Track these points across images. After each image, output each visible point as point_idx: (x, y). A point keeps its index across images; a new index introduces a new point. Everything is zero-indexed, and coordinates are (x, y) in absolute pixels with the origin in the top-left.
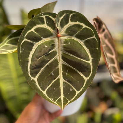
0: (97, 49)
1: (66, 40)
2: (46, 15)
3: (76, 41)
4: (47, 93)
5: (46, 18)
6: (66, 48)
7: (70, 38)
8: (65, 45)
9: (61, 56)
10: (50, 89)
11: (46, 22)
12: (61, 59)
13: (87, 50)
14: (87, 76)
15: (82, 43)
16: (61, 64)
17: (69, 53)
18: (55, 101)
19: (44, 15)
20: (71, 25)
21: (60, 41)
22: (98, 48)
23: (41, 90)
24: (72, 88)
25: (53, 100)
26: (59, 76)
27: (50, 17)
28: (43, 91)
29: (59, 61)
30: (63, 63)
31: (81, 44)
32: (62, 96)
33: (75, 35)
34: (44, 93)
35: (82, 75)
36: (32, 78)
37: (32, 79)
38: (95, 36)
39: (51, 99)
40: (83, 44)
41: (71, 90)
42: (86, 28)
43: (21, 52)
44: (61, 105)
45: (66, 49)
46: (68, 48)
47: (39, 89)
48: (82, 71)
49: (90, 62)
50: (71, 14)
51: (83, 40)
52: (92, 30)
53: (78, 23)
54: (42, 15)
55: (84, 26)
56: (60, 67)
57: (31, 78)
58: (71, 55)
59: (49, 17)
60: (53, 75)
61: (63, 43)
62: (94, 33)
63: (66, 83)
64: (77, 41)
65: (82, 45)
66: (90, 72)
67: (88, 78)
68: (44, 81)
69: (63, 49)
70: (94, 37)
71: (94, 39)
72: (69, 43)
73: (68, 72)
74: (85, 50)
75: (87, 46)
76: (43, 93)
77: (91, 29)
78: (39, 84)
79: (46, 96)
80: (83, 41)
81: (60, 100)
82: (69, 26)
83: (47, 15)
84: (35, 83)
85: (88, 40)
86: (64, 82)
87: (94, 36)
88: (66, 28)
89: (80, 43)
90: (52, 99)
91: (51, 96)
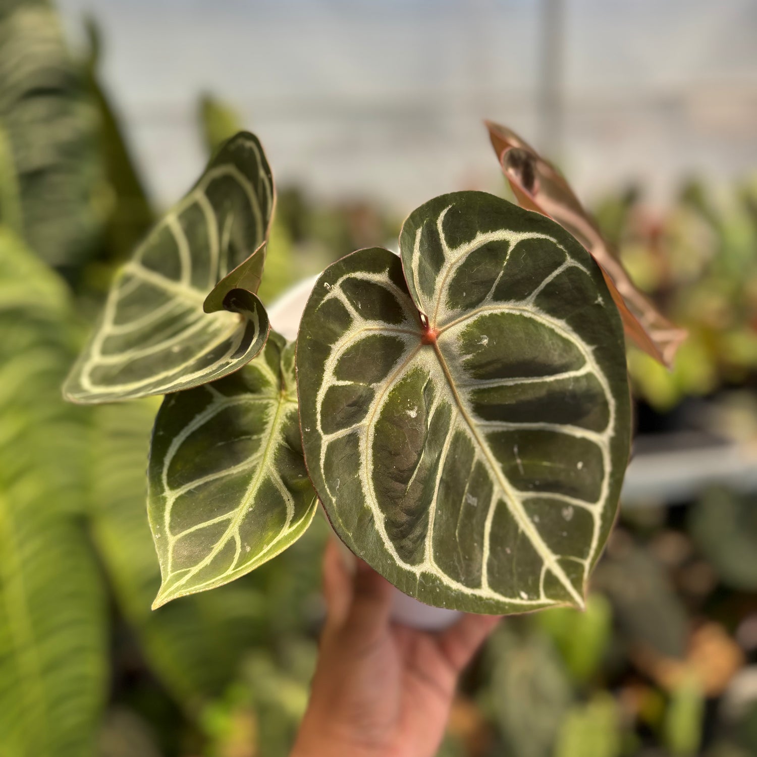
0: (599, 305)
1: (464, 334)
2: (340, 281)
3: (503, 314)
4: (493, 585)
5: (345, 292)
6: (481, 366)
7: (475, 318)
8: (469, 357)
9: (467, 409)
10: (495, 562)
11: (357, 309)
12: (474, 421)
13: (559, 326)
14: (600, 428)
15: (527, 309)
16: (482, 439)
17: (496, 380)
18: (538, 597)
19: (333, 282)
20: (461, 263)
21: (443, 354)
22: (600, 299)
23: (468, 591)
24: (567, 505)
25: (530, 599)
26: (496, 488)
27: (359, 275)
28: (477, 592)
29: (469, 433)
30: (490, 430)
31: (526, 315)
32: (550, 561)
33: (489, 297)
34: (486, 592)
35: (579, 433)
36: (417, 570)
37: (418, 576)
38: (573, 257)
39: (522, 599)
40: (534, 309)
41: (568, 513)
42: (522, 244)
43: (334, 500)
44: (567, 596)
45: (481, 371)
46: (489, 363)
47: (463, 594)
48: (576, 418)
49: (591, 367)
50: (437, 216)
51: (530, 294)
52: (548, 237)
53: (481, 239)
54: (327, 292)
55: (513, 238)
56: (484, 453)
57: (414, 575)
58: (510, 382)
59: (355, 279)
60: (473, 501)
61: (461, 355)
62: (561, 247)
63: (535, 501)
64: (506, 311)
65: (533, 316)
66: (606, 404)
67: (610, 431)
68: (459, 549)
69: (466, 376)
70: (570, 262)
71: (571, 270)
72: (485, 341)
73: (522, 453)
74: (552, 331)
75: (553, 312)
76: (481, 598)
77: (543, 236)
78: (450, 575)
79: (498, 603)
80: (529, 298)
81: (551, 580)
82: (452, 274)
83: (345, 277)
84: (437, 578)
85: (549, 285)
86: (526, 504)
87: (568, 258)
88: (446, 287)
89: (518, 313)
90: (523, 595)
91: (511, 588)
